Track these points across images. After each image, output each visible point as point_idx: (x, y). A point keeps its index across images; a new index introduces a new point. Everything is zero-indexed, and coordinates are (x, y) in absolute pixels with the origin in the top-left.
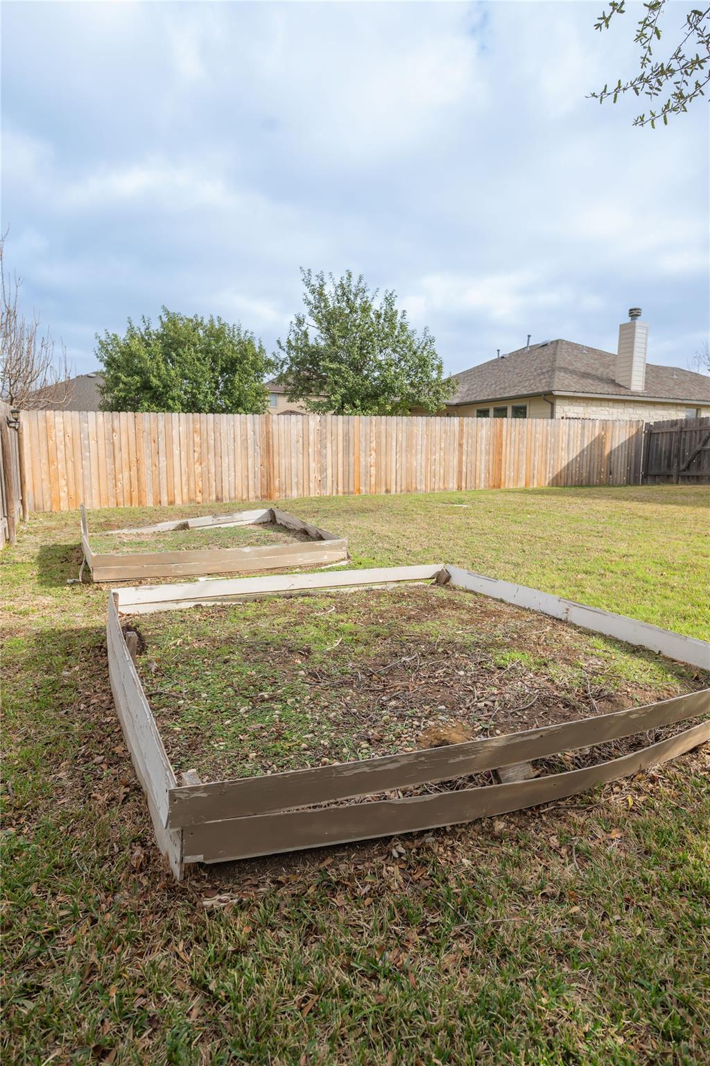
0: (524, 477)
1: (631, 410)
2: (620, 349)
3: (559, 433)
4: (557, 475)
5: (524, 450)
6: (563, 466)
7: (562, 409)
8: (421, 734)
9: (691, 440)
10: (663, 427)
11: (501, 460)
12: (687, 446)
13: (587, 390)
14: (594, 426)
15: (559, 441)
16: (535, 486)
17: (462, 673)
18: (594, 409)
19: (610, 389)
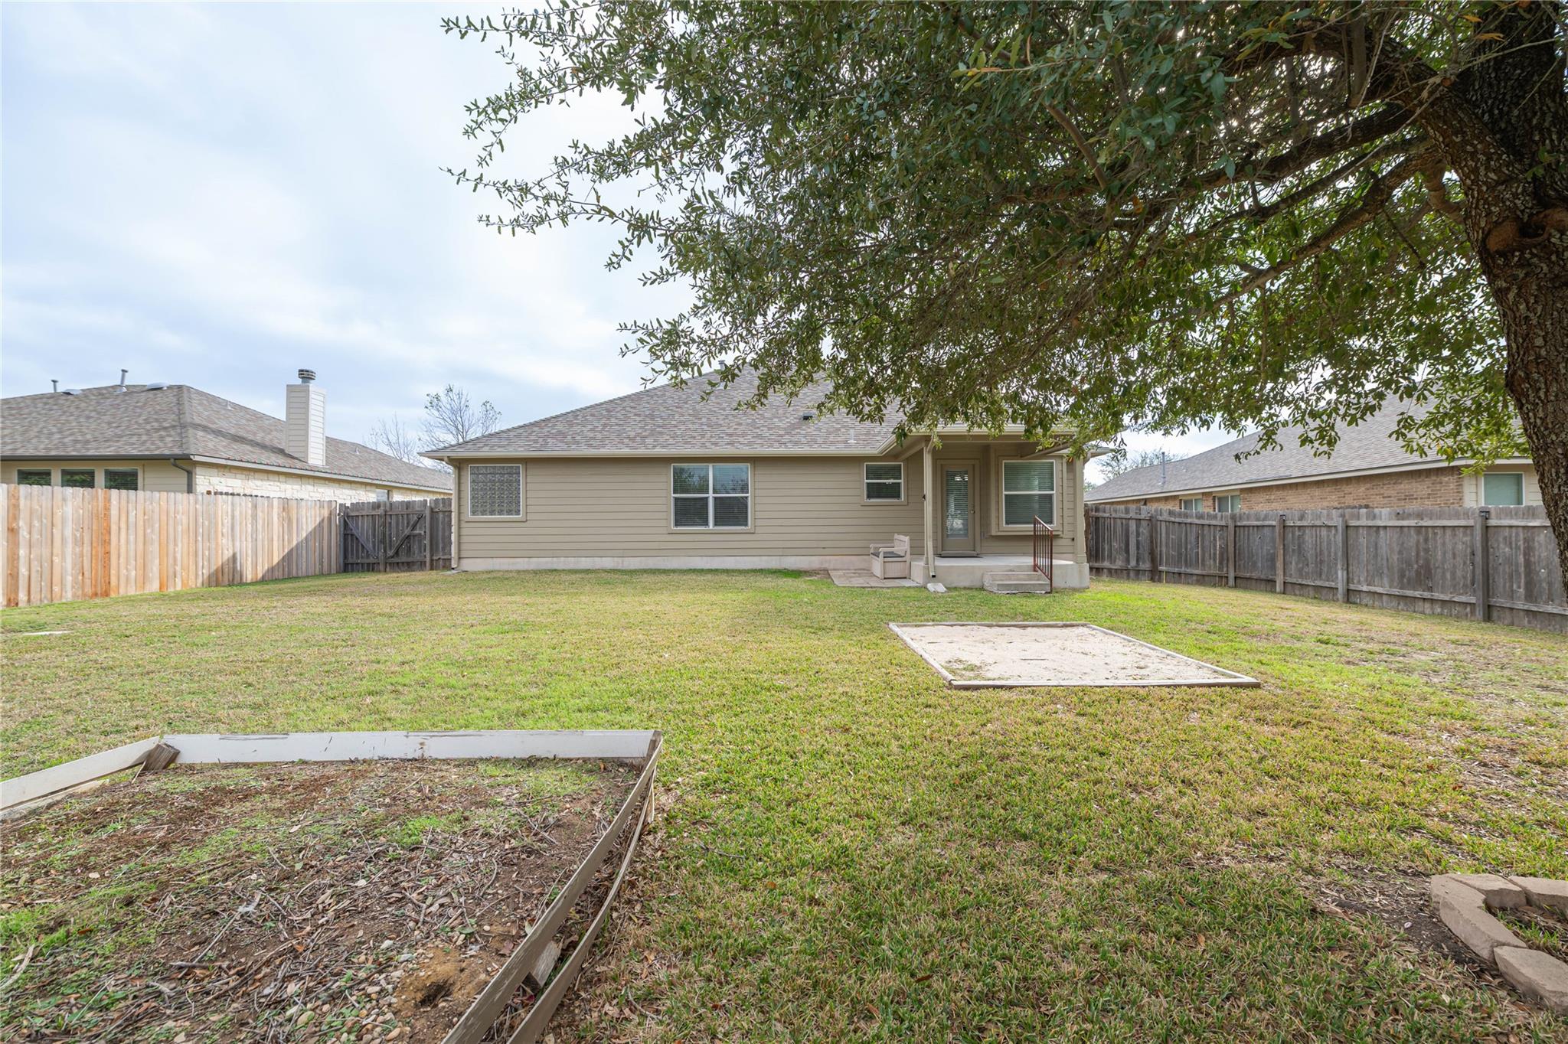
0: (157, 575)
1: (310, 488)
2: (288, 413)
3: (216, 514)
4: (217, 570)
5: (155, 537)
6: (225, 558)
7: (204, 481)
8: (394, 1000)
9: (397, 524)
10: (363, 509)
11: (108, 553)
12: (394, 531)
13: (246, 458)
14: (271, 506)
15: (216, 524)
16: (179, 588)
17: (362, 883)
18: (259, 483)
19: (280, 460)
